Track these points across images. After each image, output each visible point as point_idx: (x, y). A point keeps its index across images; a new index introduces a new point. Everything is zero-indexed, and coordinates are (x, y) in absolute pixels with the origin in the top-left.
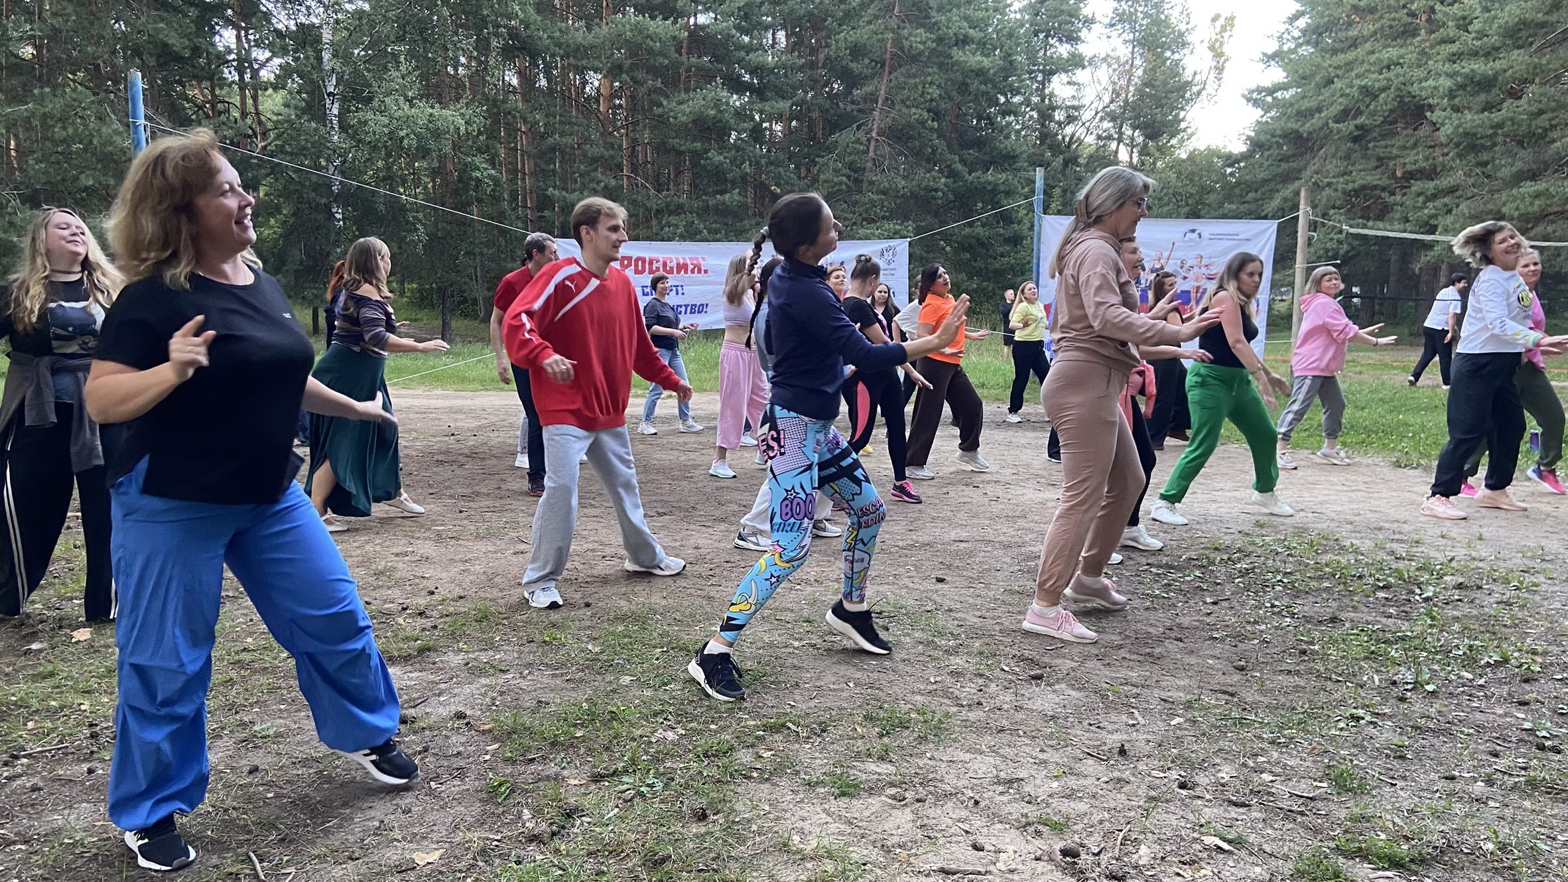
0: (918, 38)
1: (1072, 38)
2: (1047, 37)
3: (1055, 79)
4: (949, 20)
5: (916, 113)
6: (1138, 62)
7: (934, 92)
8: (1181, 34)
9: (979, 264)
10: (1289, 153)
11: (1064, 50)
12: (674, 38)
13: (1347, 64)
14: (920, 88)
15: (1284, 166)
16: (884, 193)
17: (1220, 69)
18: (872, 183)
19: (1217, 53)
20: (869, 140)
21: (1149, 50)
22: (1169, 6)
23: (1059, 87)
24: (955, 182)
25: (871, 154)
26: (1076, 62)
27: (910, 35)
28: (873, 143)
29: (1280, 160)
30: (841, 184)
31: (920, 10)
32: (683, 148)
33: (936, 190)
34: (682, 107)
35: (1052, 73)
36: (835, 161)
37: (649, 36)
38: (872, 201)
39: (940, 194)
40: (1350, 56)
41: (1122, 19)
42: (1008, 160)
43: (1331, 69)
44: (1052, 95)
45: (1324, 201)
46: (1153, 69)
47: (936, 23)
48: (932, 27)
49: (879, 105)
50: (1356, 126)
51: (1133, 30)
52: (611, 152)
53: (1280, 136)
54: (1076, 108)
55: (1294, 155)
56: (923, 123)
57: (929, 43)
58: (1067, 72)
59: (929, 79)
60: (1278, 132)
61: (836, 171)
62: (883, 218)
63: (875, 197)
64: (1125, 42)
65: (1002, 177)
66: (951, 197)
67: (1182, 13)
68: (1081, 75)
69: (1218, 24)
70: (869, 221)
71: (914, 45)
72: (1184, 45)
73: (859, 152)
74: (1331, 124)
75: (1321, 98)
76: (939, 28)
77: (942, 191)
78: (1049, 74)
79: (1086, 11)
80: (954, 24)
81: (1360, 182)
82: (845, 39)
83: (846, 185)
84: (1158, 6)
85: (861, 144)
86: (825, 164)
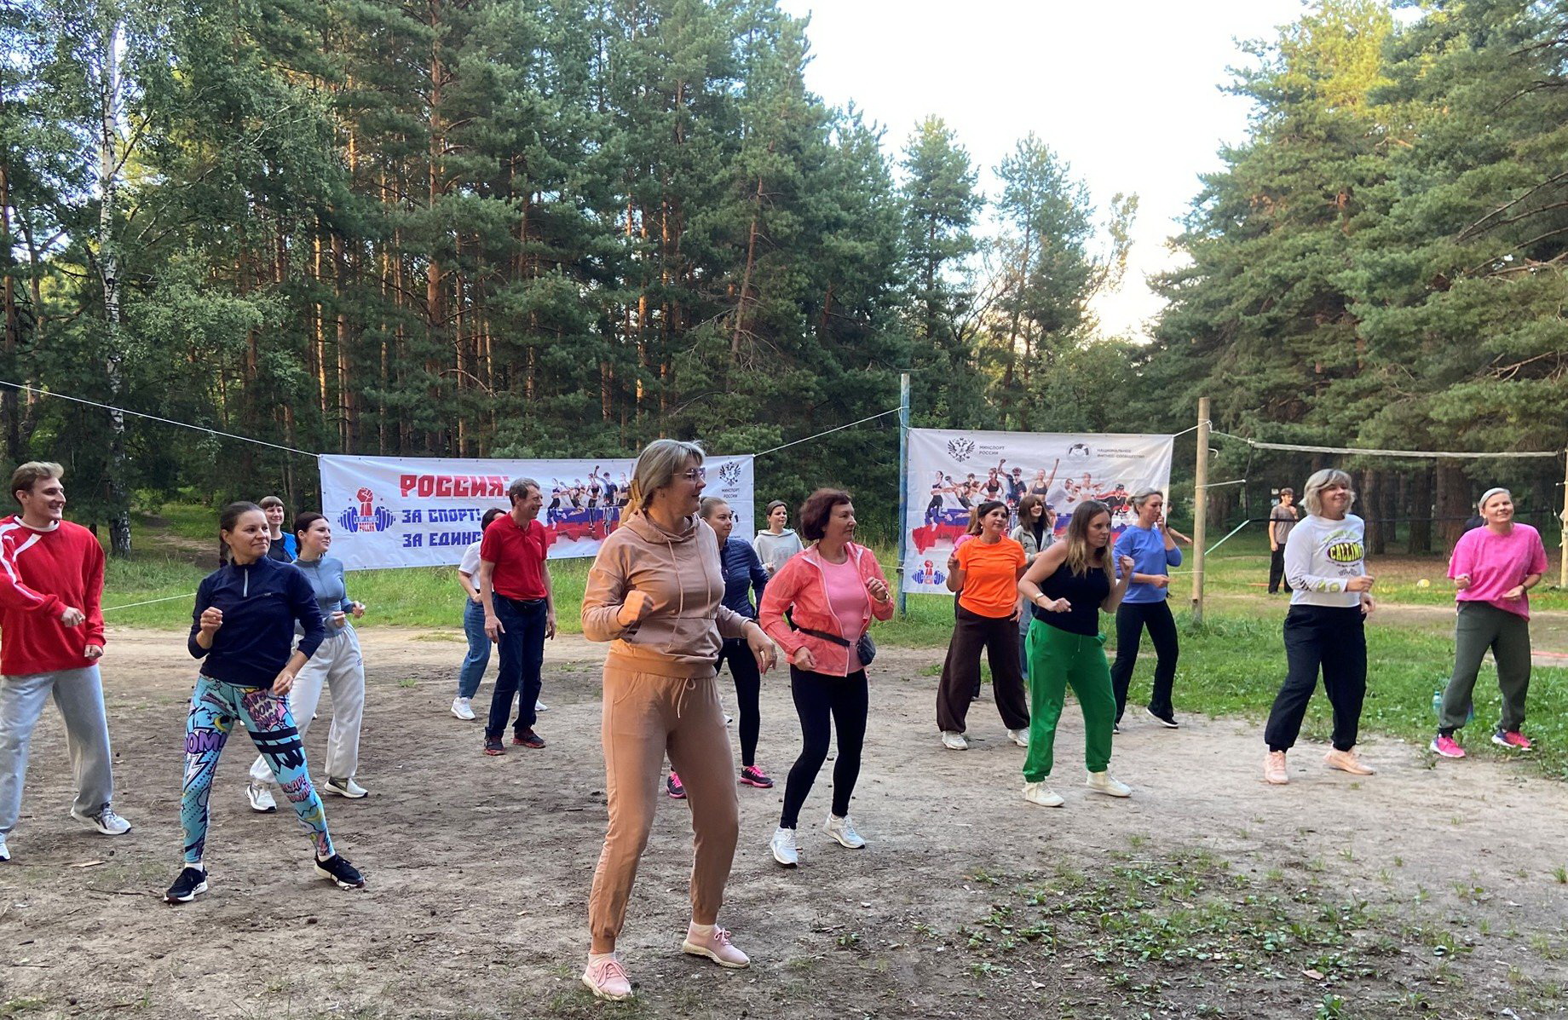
0: (784, 221)
1: (961, 220)
2: (933, 219)
3: (944, 264)
4: (819, 201)
5: (784, 304)
6: (1033, 246)
7: (804, 281)
8: (1080, 216)
9: (857, 471)
10: (1197, 347)
11: (952, 232)
12: (509, 219)
13: (1258, 250)
14: (787, 276)
15: (1193, 361)
16: (750, 392)
17: (1122, 254)
18: (733, 381)
19: (1119, 233)
20: (732, 333)
21: (1045, 233)
22: (1066, 185)
23: (948, 274)
24: (829, 380)
25: (735, 349)
26: (965, 246)
27: (775, 217)
28: (736, 337)
29: (1189, 355)
30: (700, 382)
31: (786, 191)
32: (520, 342)
33: (807, 390)
34: (518, 296)
35: (939, 258)
36: (694, 356)
37: (479, 217)
38: (735, 402)
39: (812, 393)
40: (1262, 241)
41: (1015, 199)
42: (889, 357)
43: (1241, 257)
44: (940, 281)
45: (1236, 400)
46: (1050, 254)
47: (804, 205)
48: (800, 209)
49: (743, 295)
50: (1269, 319)
51: (1028, 211)
52: (438, 347)
53: (1188, 328)
54: (968, 297)
55: (1202, 350)
56: (791, 315)
57: (797, 227)
58: (955, 256)
59: (797, 266)
60: (1187, 323)
61: (694, 367)
62: (748, 420)
63: (738, 397)
64: (1019, 224)
65: (882, 374)
66: (825, 397)
67: (1080, 193)
68: (971, 260)
69: (1120, 205)
70: (733, 423)
71: (780, 229)
72: (1084, 227)
73: (720, 347)
74: (1242, 317)
75: (1230, 288)
76: (808, 210)
77: (813, 390)
78: (936, 259)
79: (975, 191)
80: (824, 205)
81: (1274, 381)
82: (703, 221)
83: (707, 383)
84: (1054, 186)
85: (722, 337)
86: (683, 360)
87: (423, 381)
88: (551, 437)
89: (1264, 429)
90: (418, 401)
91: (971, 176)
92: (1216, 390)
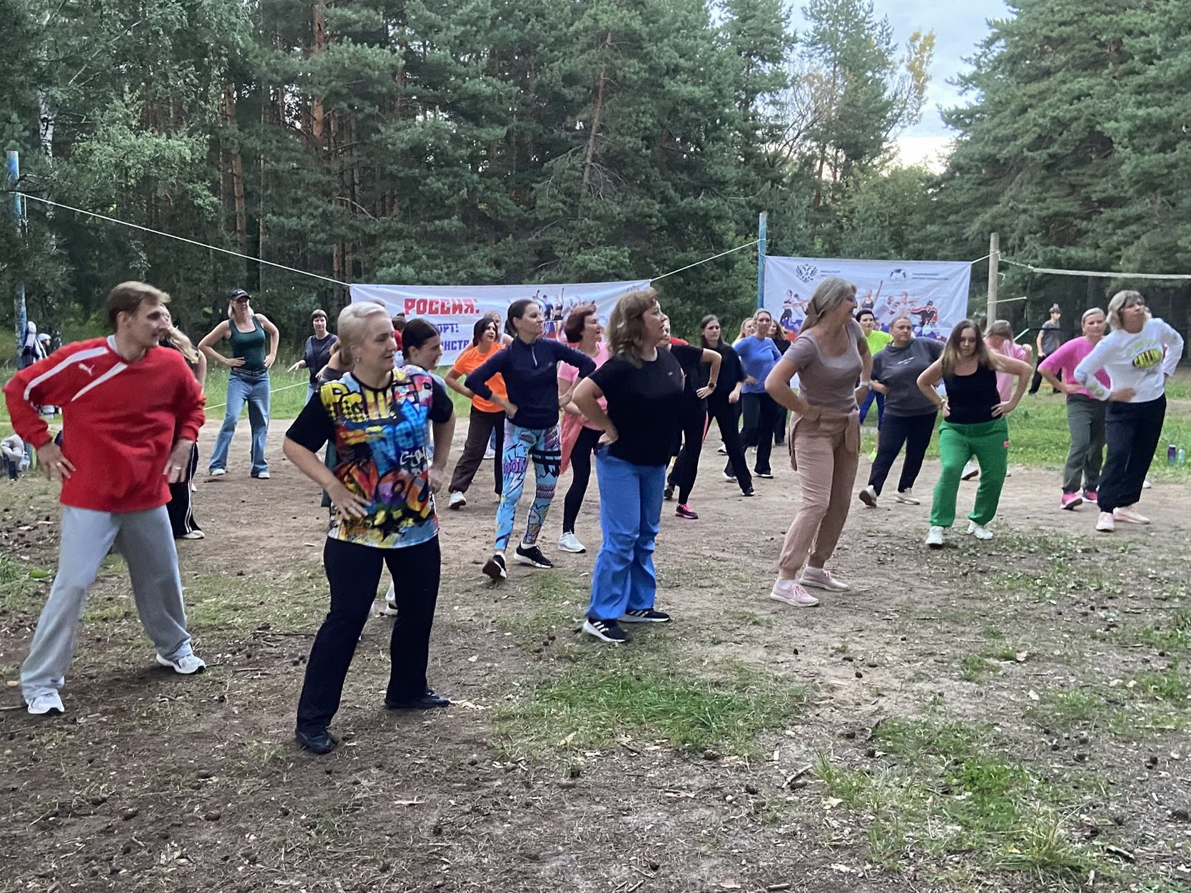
0: (632, 68)
1: (775, 58)
2: (749, 55)
3: (759, 98)
4: (660, 50)
5: (631, 142)
6: (839, 81)
7: (649, 121)
8: (881, 54)
9: (693, 287)
10: (987, 177)
11: (767, 68)
12: (392, 66)
13: (1040, 93)
14: (634, 116)
15: (983, 189)
16: (600, 219)
17: (920, 89)
18: (586, 209)
19: (917, 72)
20: (583, 167)
21: (850, 70)
22: (870, 26)
23: (762, 107)
24: (668, 207)
25: (586, 180)
26: (779, 81)
27: (624, 65)
28: (587, 169)
29: (980, 184)
30: (557, 210)
31: (632, 40)
32: (401, 175)
33: (650, 216)
34: (401, 134)
35: (755, 92)
36: (551, 187)
37: (367, 65)
38: (588, 227)
39: (655, 220)
40: (1044, 85)
41: (822, 39)
42: (716, 186)
43: (1025, 98)
44: (755, 113)
45: (1021, 225)
46: (855, 89)
47: (648, 53)
48: (645, 58)
49: (594, 132)
50: (1050, 156)
51: (834, 49)
53: (978, 160)
54: (780, 128)
55: (992, 179)
56: (637, 151)
57: (642, 74)
58: (770, 91)
59: (642, 108)
60: (977, 156)
61: (553, 197)
62: (599, 244)
63: (591, 223)
64: (826, 61)
65: (714, 202)
66: (664, 222)
67: (882, 33)
68: (785, 95)
69: (917, 44)
70: (588, 246)
71: (628, 75)
72: (884, 64)
73: (574, 178)
74: (1026, 153)
75: (1016, 126)
76: (651, 58)
77: (656, 216)
78: (752, 94)
79: (789, 31)
80: (666, 54)
81: (1053, 209)
82: (560, 69)
83: (562, 210)
84: (858, 26)
85: (576, 170)
86: (542, 190)
87: (317, 208)
88: (429, 257)
89: (1044, 252)
90: (312, 226)
91: (783, 17)
92: (1005, 216)
